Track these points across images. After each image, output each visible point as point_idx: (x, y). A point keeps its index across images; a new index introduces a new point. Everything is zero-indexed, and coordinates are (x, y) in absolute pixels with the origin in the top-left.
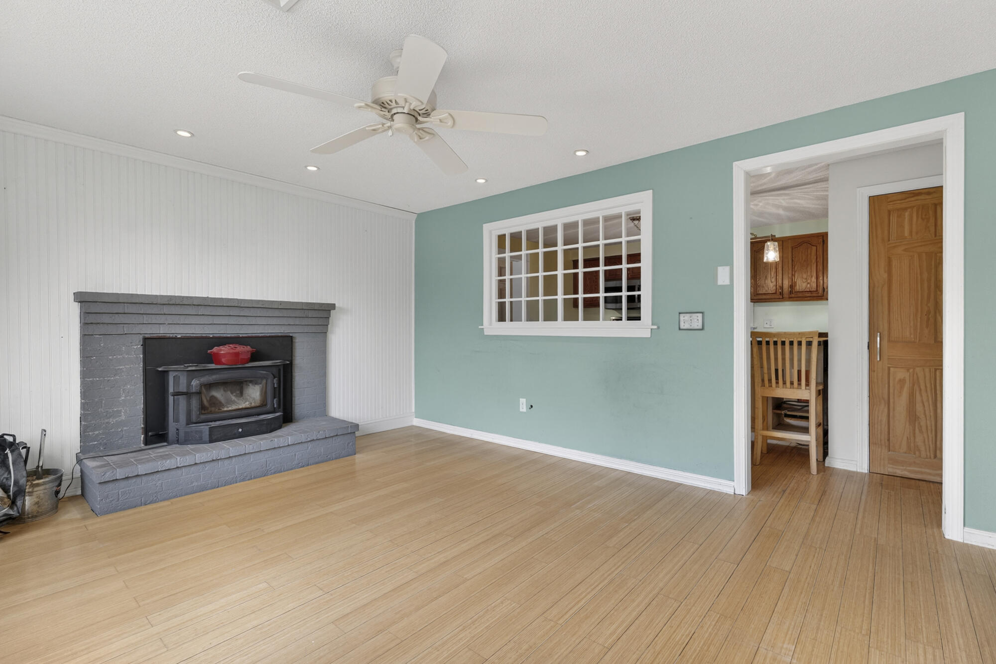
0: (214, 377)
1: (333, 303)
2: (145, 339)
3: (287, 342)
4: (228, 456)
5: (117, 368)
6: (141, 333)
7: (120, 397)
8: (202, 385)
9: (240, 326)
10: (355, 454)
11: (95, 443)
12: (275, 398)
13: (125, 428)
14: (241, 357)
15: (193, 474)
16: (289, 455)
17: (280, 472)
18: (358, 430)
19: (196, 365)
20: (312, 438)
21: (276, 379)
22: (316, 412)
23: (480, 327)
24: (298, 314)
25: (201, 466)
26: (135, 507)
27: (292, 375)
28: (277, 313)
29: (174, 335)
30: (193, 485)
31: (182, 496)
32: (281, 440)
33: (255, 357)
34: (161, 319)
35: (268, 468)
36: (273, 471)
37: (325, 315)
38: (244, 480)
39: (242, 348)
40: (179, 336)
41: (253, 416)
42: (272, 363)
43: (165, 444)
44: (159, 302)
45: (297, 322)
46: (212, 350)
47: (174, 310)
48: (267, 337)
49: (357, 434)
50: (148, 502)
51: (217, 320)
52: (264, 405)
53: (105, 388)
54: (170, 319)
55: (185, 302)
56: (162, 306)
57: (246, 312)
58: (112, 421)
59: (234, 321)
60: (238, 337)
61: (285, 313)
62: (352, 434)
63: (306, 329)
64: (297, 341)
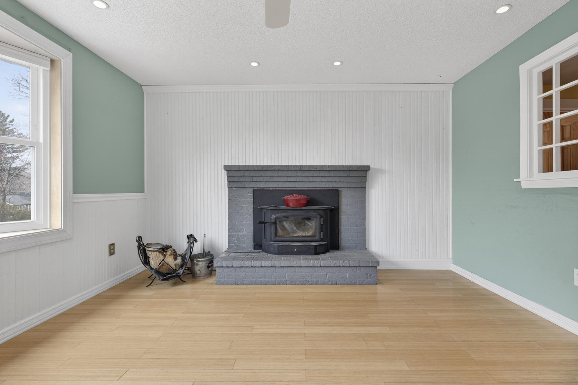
0: (283, 214)
1: (368, 165)
2: (254, 190)
3: (335, 193)
4: (290, 266)
5: (242, 206)
6: (253, 187)
7: (243, 222)
8: (276, 218)
9: (304, 183)
10: (377, 284)
11: (233, 244)
12: (321, 232)
13: (246, 239)
14: (302, 202)
15: (261, 272)
16: (321, 273)
17: (316, 284)
18: (379, 265)
19: (275, 206)
20: (338, 265)
21: (322, 218)
22: (357, 245)
23: (515, 180)
24: (342, 174)
25: (266, 268)
26: (232, 284)
27: (338, 217)
28: (327, 174)
29: (268, 188)
30: (262, 279)
31: (255, 284)
32: (315, 262)
33: (309, 202)
34: (261, 179)
35: (307, 279)
36: (310, 282)
37: (362, 174)
38: (291, 284)
39: (300, 197)
40: (271, 189)
41: (308, 242)
42: (320, 208)
43: (262, 251)
44: (258, 169)
45: (342, 180)
46: (284, 198)
47: (269, 173)
48: (322, 190)
49: (378, 268)
50: (239, 283)
51: (290, 179)
52: (315, 236)
53: (237, 216)
54: (265, 179)
55: (271, 169)
56: (260, 171)
57: (307, 174)
58: (240, 234)
59: (300, 179)
60: (304, 190)
61: (332, 174)
62: (374, 268)
63: (349, 185)
64: (343, 193)
